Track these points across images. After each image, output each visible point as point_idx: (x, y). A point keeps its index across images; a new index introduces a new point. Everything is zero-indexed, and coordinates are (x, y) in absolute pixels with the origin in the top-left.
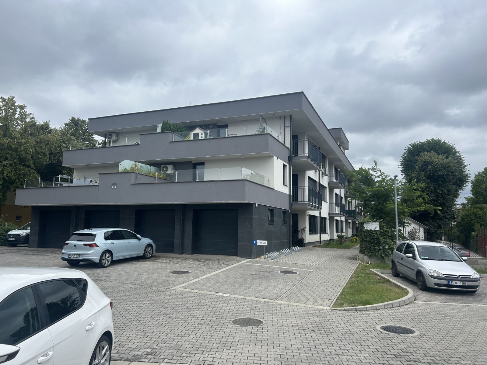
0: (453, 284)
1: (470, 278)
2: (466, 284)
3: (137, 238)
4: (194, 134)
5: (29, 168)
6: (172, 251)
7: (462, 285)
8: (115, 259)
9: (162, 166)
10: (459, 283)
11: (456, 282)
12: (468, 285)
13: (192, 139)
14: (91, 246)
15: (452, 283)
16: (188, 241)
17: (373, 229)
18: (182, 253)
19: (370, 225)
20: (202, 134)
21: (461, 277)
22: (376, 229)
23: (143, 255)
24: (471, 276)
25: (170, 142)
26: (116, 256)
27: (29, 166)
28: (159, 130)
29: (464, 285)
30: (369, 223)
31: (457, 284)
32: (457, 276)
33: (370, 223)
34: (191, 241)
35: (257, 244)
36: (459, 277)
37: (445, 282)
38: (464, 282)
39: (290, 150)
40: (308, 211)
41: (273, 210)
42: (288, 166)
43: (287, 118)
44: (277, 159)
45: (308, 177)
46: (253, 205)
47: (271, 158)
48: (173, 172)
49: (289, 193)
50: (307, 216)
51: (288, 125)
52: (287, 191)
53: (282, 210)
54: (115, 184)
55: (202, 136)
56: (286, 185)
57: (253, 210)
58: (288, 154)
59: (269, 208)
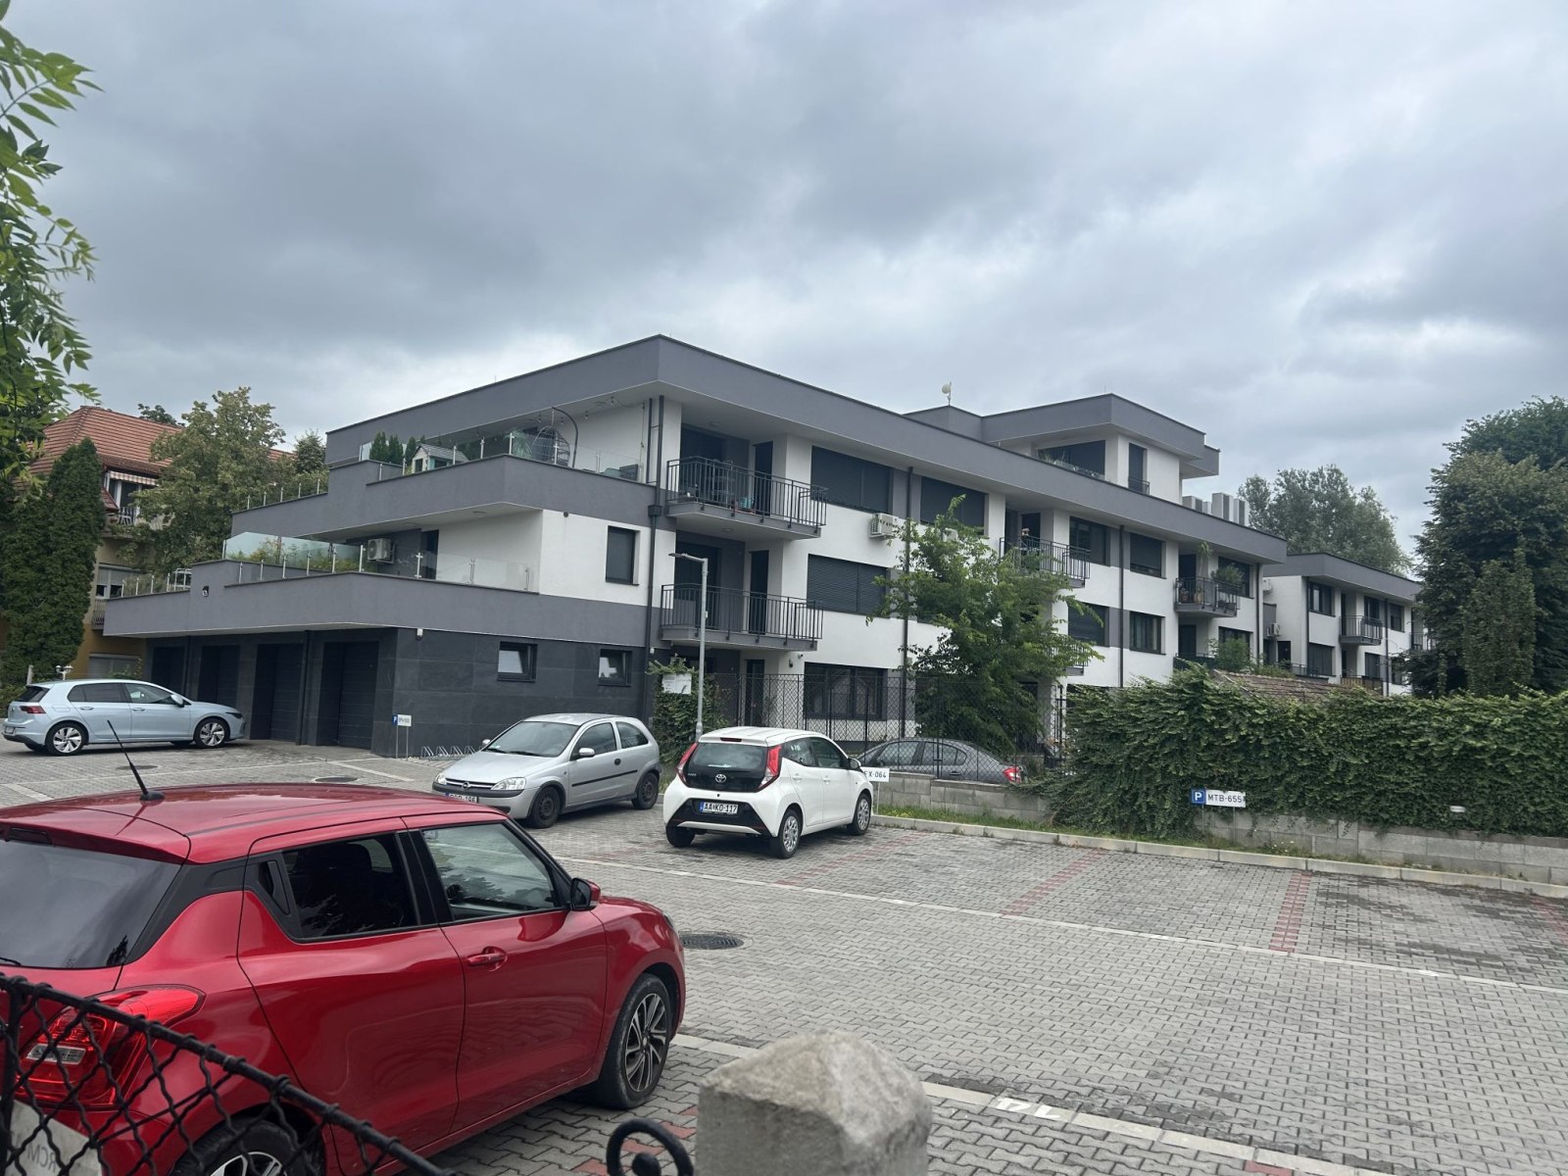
3: (174, 703)
8: (93, 740)
9: (369, 542)
13: (413, 472)
14: (29, 710)
16: (314, 717)
17: (678, 690)
19: (674, 681)
20: (427, 462)
22: (684, 693)
23: (191, 738)
26: (96, 734)
28: (364, 456)
34: (317, 713)
39: (656, 488)
40: (800, 653)
41: (534, 647)
42: (644, 533)
43: (655, 404)
44: (566, 515)
45: (811, 556)
46: (399, 632)
47: (532, 515)
48: (385, 556)
49: (644, 603)
50: (791, 666)
51: (655, 422)
52: (632, 596)
53: (601, 647)
54: (206, 588)
55: (426, 466)
56: (634, 582)
57: (401, 643)
58: (647, 499)
59: (503, 640)
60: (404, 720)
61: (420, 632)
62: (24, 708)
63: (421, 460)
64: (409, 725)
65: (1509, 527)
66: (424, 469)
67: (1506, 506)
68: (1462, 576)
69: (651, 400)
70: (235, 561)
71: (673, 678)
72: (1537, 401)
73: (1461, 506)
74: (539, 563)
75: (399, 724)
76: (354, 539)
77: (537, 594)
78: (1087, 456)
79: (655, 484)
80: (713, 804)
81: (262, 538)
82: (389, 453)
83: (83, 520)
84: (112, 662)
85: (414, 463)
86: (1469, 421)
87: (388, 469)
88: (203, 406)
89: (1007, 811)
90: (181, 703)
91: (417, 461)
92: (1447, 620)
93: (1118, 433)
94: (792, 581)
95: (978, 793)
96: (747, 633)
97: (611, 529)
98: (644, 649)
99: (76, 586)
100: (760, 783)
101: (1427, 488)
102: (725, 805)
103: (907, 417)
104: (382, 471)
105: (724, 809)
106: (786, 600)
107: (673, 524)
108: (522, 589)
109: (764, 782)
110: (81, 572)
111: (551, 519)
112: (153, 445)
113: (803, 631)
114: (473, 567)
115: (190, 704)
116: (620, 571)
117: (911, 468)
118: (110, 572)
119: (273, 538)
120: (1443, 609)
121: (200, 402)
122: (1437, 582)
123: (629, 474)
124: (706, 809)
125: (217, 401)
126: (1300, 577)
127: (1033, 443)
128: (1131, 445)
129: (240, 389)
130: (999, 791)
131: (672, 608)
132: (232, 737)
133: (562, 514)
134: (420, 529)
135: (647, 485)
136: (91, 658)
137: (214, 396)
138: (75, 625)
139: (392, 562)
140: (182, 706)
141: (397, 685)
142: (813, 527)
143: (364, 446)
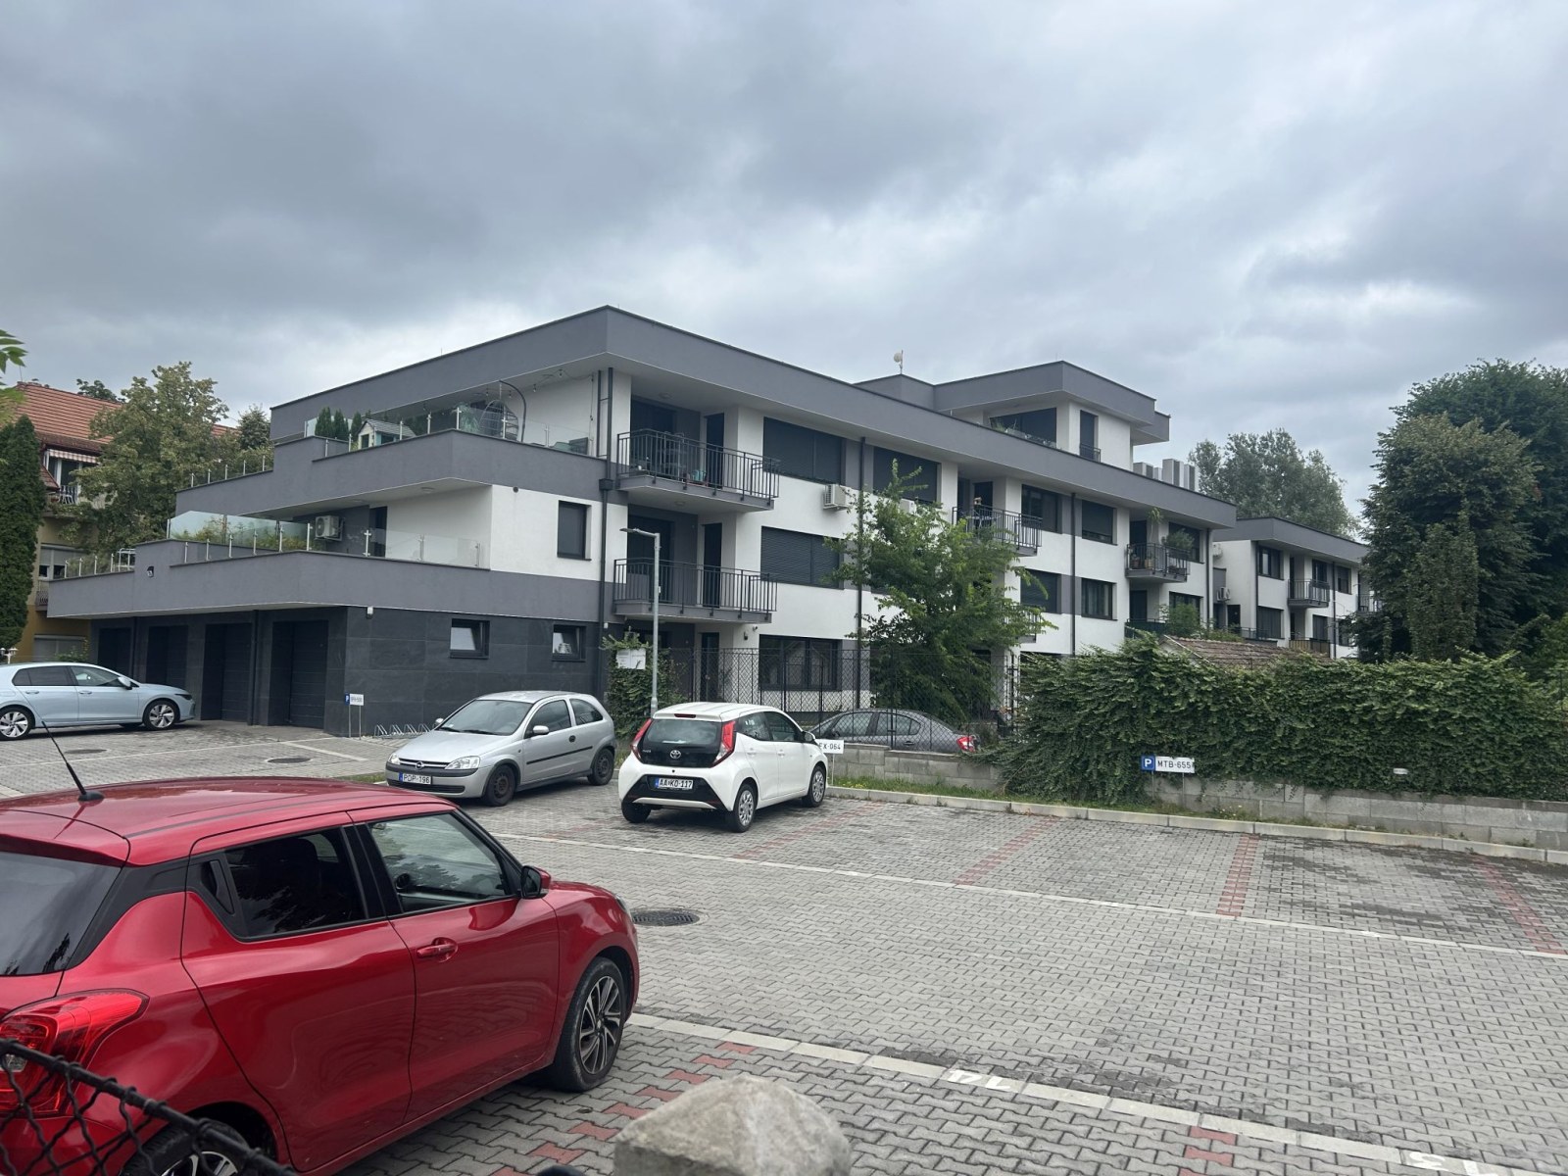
0: (406, 780)
1: (446, 767)
2: (430, 780)
3: (121, 684)
8: (39, 724)
9: (317, 519)
10: (419, 779)
11: (413, 775)
12: (435, 783)
13: (360, 447)
15: (408, 778)
16: (265, 697)
17: (632, 666)
19: (629, 656)
20: (373, 437)
22: (639, 668)
23: (140, 720)
24: (447, 764)
25: (314, 461)
26: (45, 719)
28: (309, 432)
31: (415, 781)
32: (416, 763)
34: (269, 694)
35: (351, 703)
36: (420, 765)
37: (398, 775)
38: (427, 777)
39: (607, 462)
40: (755, 625)
41: (487, 624)
42: (595, 507)
43: (604, 377)
44: (516, 490)
45: (764, 529)
46: (349, 611)
47: (484, 489)
48: (333, 533)
49: (596, 577)
50: (746, 638)
51: (605, 395)
52: (585, 571)
53: (554, 623)
54: (151, 568)
55: (373, 442)
56: (586, 557)
57: (352, 622)
58: (597, 473)
59: (455, 617)
60: (357, 700)
61: (370, 611)
63: (368, 435)
64: (362, 704)
65: (1454, 490)
66: (370, 445)
67: (1450, 468)
68: (1407, 538)
69: (600, 372)
70: (180, 540)
71: (627, 654)
72: (1481, 364)
73: (1407, 469)
74: (489, 539)
76: (303, 516)
77: (488, 570)
78: (1038, 424)
79: (605, 457)
80: (669, 780)
81: (207, 516)
82: (334, 429)
83: (23, 499)
84: (57, 642)
85: (360, 439)
86: (1415, 384)
87: (332, 444)
88: (142, 382)
89: (960, 780)
90: (129, 685)
91: (363, 437)
92: (1393, 582)
93: (1071, 398)
94: (746, 554)
95: (931, 762)
96: (701, 606)
97: (561, 503)
98: (598, 624)
99: (18, 567)
100: (715, 758)
101: (1374, 452)
102: (680, 781)
103: (857, 387)
104: (328, 447)
105: (680, 785)
106: (740, 573)
107: (624, 498)
108: (473, 566)
109: (719, 758)
110: (23, 553)
111: (500, 494)
112: (92, 422)
113: (758, 604)
114: (422, 543)
115: (137, 686)
116: (572, 545)
117: (863, 439)
118: (53, 552)
119: (218, 517)
120: (1388, 571)
121: (139, 378)
122: (1383, 545)
123: (579, 448)
124: (661, 784)
125: (156, 376)
126: (1248, 543)
127: (985, 411)
128: (1082, 412)
129: (180, 363)
130: (953, 761)
131: (625, 582)
132: (182, 718)
133: (512, 489)
134: (368, 506)
135: (597, 459)
136: (36, 639)
137: (153, 371)
138: (18, 606)
139: (340, 540)
140: (129, 688)
141: (348, 664)
142: (766, 499)
143: (309, 422)
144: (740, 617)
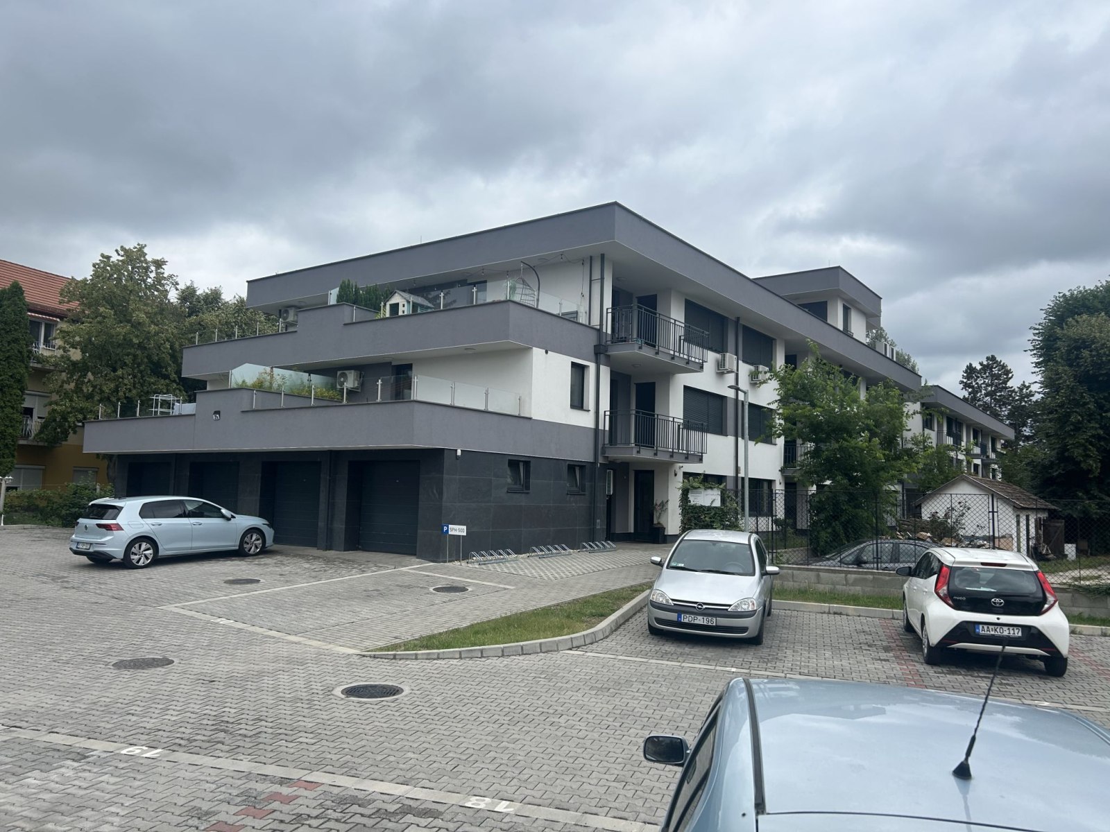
0: (686, 621)
1: (727, 610)
2: (713, 622)
3: (223, 516)
4: (391, 305)
5: (167, 381)
6: (313, 543)
7: (705, 623)
8: (162, 553)
9: (339, 373)
10: (700, 620)
11: (693, 616)
12: (719, 624)
13: (388, 315)
14: (108, 527)
15: (686, 619)
16: (340, 526)
17: (707, 504)
18: (329, 548)
19: (702, 495)
20: (404, 306)
21: (705, 606)
22: (714, 505)
23: (237, 548)
24: (730, 606)
25: (345, 324)
26: (166, 547)
27: (166, 377)
28: (333, 300)
29: (710, 624)
30: (699, 490)
31: (696, 622)
32: (695, 605)
33: (702, 490)
34: (344, 523)
36: (700, 607)
37: (673, 616)
38: (710, 618)
39: (599, 331)
40: (681, 465)
41: (527, 463)
42: (592, 366)
43: (593, 261)
44: (547, 352)
45: (685, 387)
46: (444, 453)
47: (526, 351)
49: (591, 425)
50: (676, 475)
51: (597, 275)
52: (585, 420)
53: (568, 463)
54: (217, 412)
55: (404, 310)
56: (584, 408)
57: (447, 462)
58: (592, 340)
59: (510, 458)
60: (458, 530)
61: (459, 453)
62: (99, 526)
63: (398, 304)
64: (465, 534)
66: (400, 313)
69: (591, 257)
70: (242, 388)
74: (530, 394)
75: (450, 533)
77: (530, 419)
78: (818, 310)
79: (598, 327)
81: (261, 368)
82: (354, 298)
87: (359, 310)
88: (108, 258)
90: (230, 516)
93: (838, 294)
94: (675, 407)
97: (574, 364)
98: (594, 464)
100: (1043, 607)
102: (1005, 628)
104: (352, 313)
106: (671, 419)
107: (609, 361)
108: (517, 414)
109: (1046, 606)
111: (537, 353)
115: (235, 517)
116: (578, 402)
117: (738, 318)
119: (268, 369)
121: (106, 254)
123: (571, 318)
124: (982, 631)
125: (119, 255)
127: (797, 297)
128: (844, 305)
129: (138, 245)
131: (607, 428)
133: (544, 351)
135: (589, 327)
137: (117, 251)
139: (361, 390)
140: (229, 519)
141: (446, 498)
142: (699, 363)
143: (332, 291)
144: (672, 456)
